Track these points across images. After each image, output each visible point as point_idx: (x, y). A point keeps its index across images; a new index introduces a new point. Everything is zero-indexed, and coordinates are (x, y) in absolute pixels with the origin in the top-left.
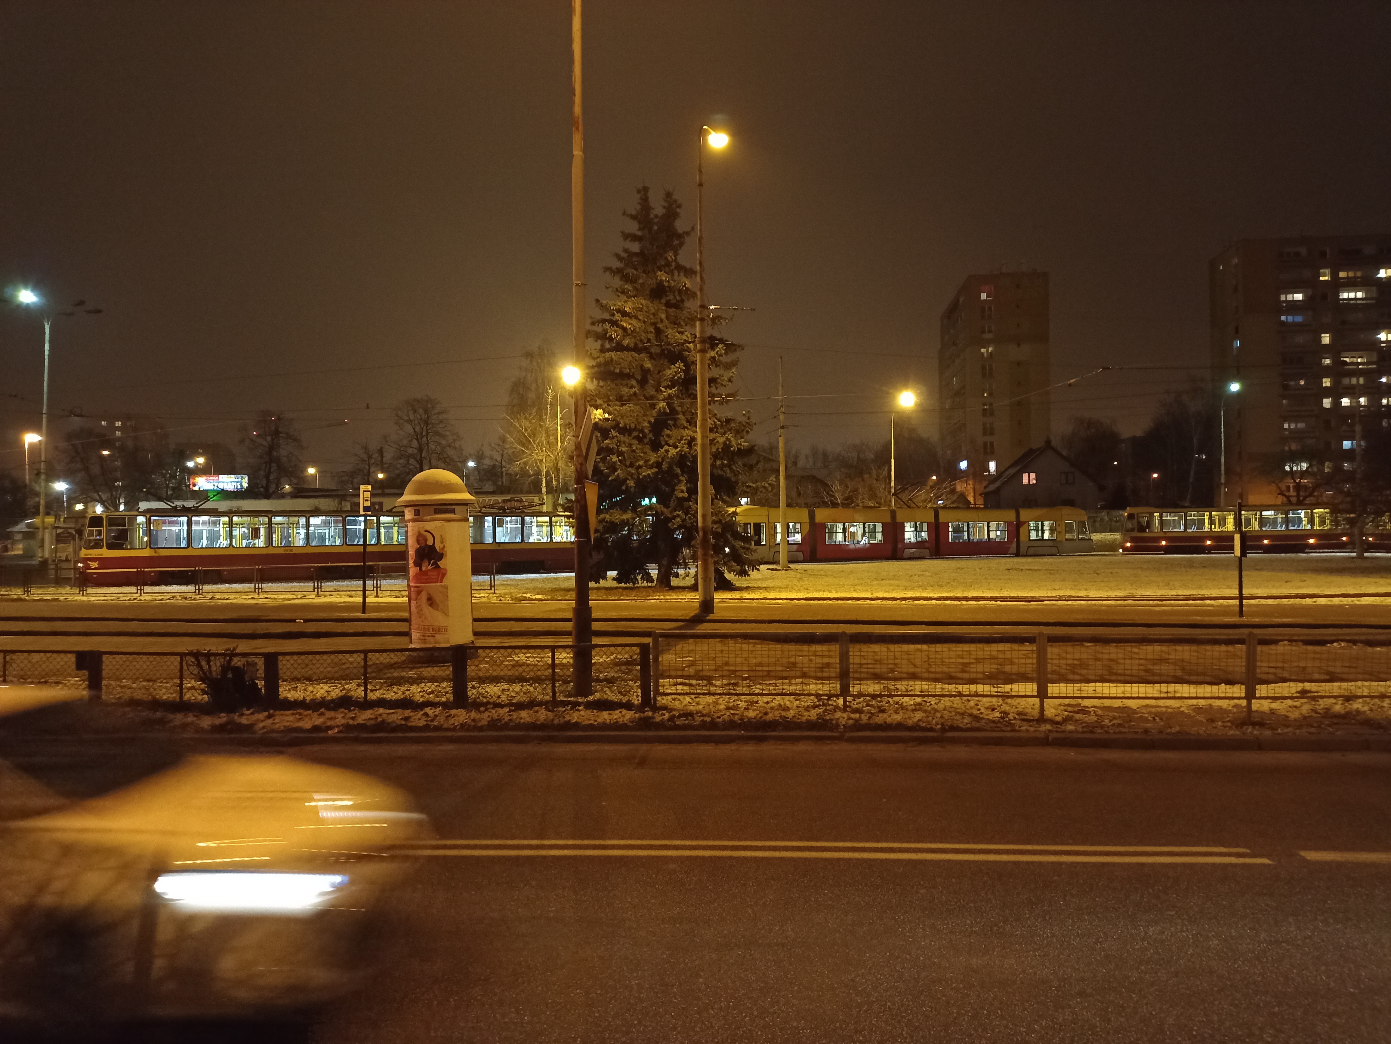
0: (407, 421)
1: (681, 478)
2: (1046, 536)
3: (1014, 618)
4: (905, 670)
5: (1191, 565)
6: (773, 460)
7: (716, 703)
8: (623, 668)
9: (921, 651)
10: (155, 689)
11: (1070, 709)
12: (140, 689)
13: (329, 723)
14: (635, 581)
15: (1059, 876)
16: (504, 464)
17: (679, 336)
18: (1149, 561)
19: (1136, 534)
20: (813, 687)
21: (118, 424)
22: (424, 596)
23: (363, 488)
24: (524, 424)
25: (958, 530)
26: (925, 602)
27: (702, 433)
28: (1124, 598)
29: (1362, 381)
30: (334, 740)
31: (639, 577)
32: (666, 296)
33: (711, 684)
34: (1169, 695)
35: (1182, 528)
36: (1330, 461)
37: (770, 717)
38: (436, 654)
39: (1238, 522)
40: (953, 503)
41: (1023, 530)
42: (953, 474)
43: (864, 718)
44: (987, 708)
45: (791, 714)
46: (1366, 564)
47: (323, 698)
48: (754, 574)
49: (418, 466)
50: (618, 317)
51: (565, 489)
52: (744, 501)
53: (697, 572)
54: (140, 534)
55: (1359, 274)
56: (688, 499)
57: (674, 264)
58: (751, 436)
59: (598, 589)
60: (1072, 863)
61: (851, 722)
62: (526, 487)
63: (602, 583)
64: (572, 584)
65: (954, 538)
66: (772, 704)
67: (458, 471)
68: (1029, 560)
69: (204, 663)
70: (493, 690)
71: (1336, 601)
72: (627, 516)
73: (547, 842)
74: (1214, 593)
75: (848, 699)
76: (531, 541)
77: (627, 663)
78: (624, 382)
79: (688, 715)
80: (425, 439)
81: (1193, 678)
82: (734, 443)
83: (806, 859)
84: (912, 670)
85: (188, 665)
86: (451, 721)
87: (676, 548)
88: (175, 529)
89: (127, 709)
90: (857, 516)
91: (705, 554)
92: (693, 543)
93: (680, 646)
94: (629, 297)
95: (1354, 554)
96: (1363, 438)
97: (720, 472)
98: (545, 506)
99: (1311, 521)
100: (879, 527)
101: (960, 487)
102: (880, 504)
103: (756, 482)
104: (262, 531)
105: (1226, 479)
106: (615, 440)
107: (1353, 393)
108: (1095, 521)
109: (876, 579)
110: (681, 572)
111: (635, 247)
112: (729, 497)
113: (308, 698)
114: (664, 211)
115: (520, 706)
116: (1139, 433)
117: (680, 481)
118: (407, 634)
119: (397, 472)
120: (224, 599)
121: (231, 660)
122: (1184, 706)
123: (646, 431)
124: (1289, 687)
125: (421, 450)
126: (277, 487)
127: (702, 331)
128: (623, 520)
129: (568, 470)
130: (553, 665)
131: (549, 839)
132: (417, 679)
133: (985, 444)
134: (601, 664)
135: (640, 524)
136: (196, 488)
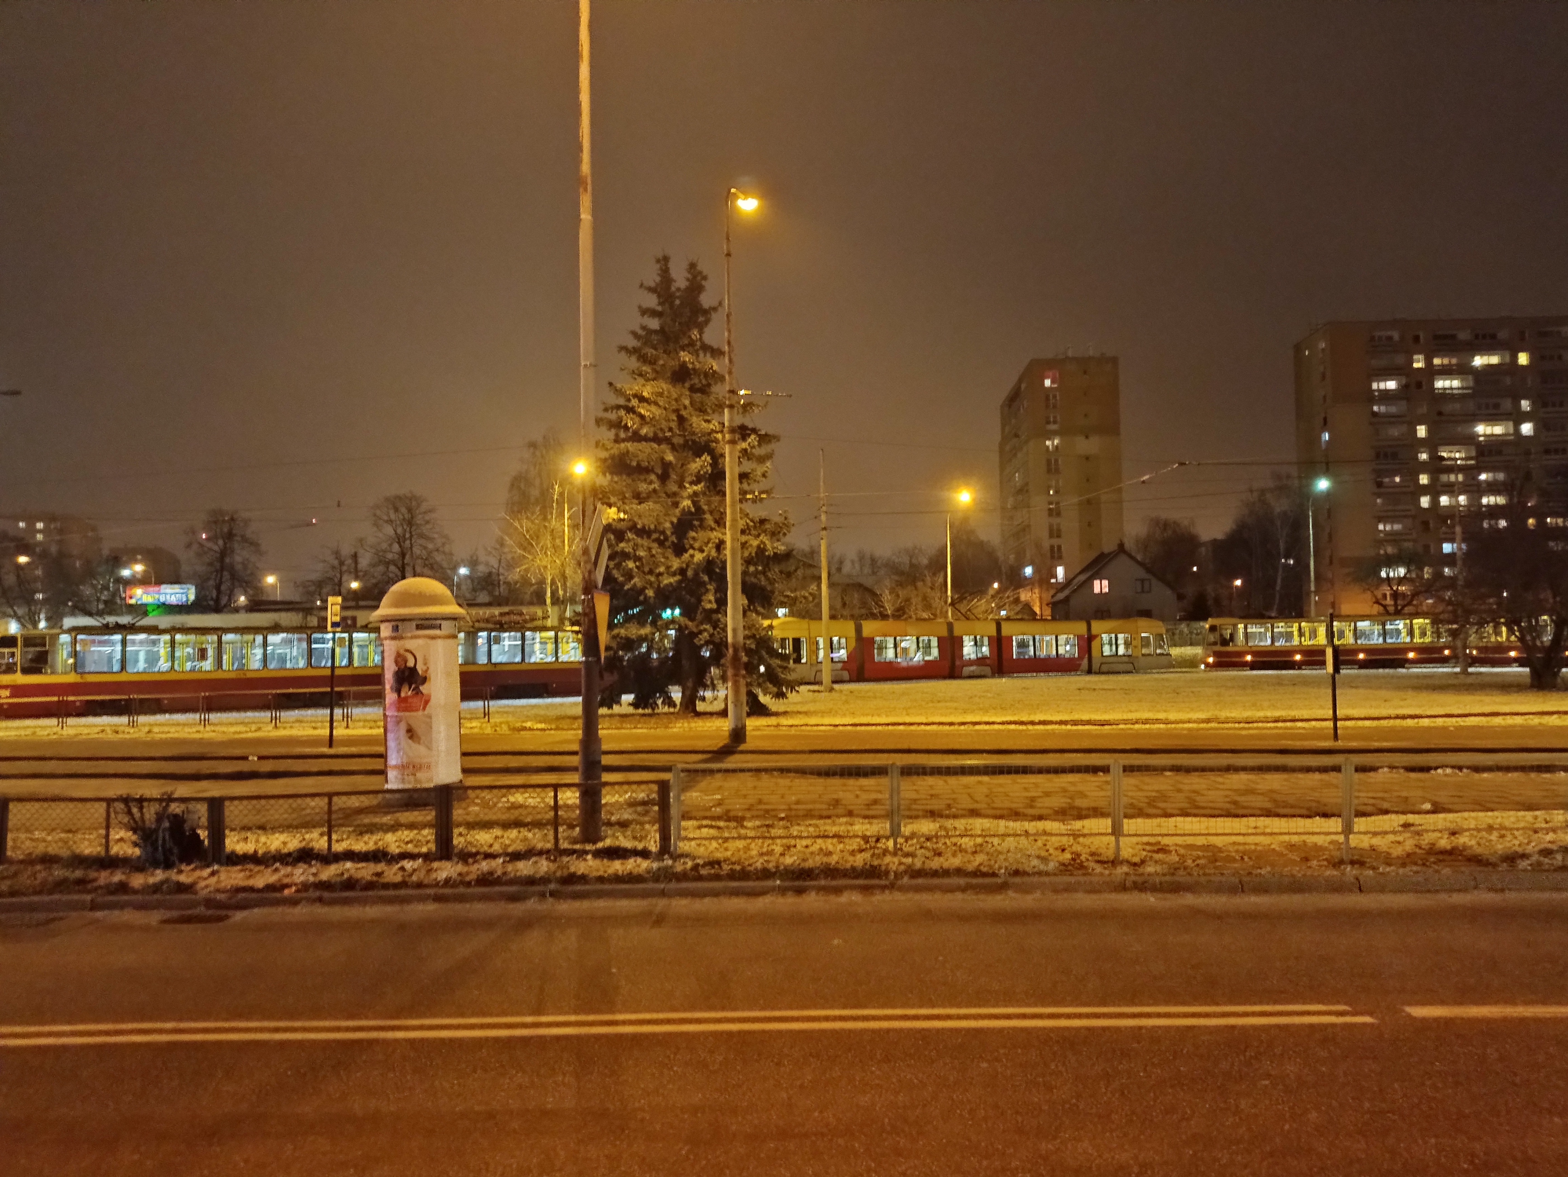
0: (387, 522)
1: (709, 587)
2: (1121, 650)
3: (1086, 745)
4: (964, 806)
5: (1279, 682)
6: (814, 566)
7: (747, 849)
8: (639, 809)
9: (980, 782)
10: (75, 842)
11: (1148, 848)
12: (56, 842)
13: (286, 881)
14: (654, 706)
15: (1139, 1043)
16: (501, 570)
17: (704, 425)
18: (1234, 679)
19: (1218, 648)
20: (860, 827)
21: (40, 525)
22: (403, 727)
23: (331, 599)
24: (524, 525)
25: (1022, 645)
26: (987, 727)
27: (732, 535)
28: (1208, 721)
29: (1460, 477)
30: (293, 902)
31: (660, 702)
32: (691, 379)
33: (743, 826)
34: (1258, 831)
35: (1269, 642)
36: (1430, 566)
37: (809, 864)
38: (416, 796)
39: (1330, 634)
40: (1017, 613)
41: (1095, 644)
42: (1015, 580)
43: (918, 864)
44: (1056, 849)
45: (833, 860)
46: (1470, 680)
47: (278, 851)
48: (792, 696)
49: (399, 574)
50: (634, 402)
51: (573, 601)
52: (781, 612)
53: (727, 696)
54: (63, 656)
55: (1454, 361)
56: (717, 611)
57: (698, 343)
58: (788, 539)
59: (611, 716)
60: (1154, 1027)
61: (902, 868)
62: (527, 597)
63: (616, 709)
64: (579, 711)
65: (1018, 653)
66: (811, 849)
67: (446, 580)
68: (1103, 678)
69: (135, 810)
70: (483, 838)
71: (1440, 722)
72: (646, 630)
73: (544, 1019)
74: (1305, 714)
75: (900, 840)
76: (533, 660)
77: (644, 803)
78: (642, 477)
79: (715, 863)
80: (408, 542)
81: (1282, 811)
82: (769, 547)
83: (850, 1031)
84: (971, 806)
85: (116, 813)
86: (434, 875)
87: (702, 667)
88: (107, 649)
89: (38, 867)
90: (910, 629)
91: (736, 675)
92: (723, 661)
93: (706, 782)
94: (648, 380)
95: (1458, 670)
96: (1464, 540)
97: (753, 580)
98: (549, 620)
99: (1411, 633)
100: (934, 642)
101: (1025, 595)
102: (935, 615)
103: (795, 590)
104: (210, 653)
105: (1316, 586)
106: (631, 544)
107: (1451, 490)
108: (1174, 634)
109: (932, 702)
110: (708, 694)
111: (654, 324)
112: (763, 607)
113: (260, 852)
114: (687, 283)
115: (516, 856)
116: (1220, 536)
117: (707, 591)
118: (383, 772)
119: (374, 581)
120: (163, 733)
121: (168, 805)
122: (1275, 843)
123: (668, 533)
124: (1391, 820)
125: (403, 555)
126: (230, 600)
127: (731, 420)
128: (641, 636)
129: (575, 578)
130: (556, 807)
131: (548, 1014)
132: (393, 826)
133: (1052, 547)
134: (612, 805)
135: (661, 640)
136: (132, 601)
